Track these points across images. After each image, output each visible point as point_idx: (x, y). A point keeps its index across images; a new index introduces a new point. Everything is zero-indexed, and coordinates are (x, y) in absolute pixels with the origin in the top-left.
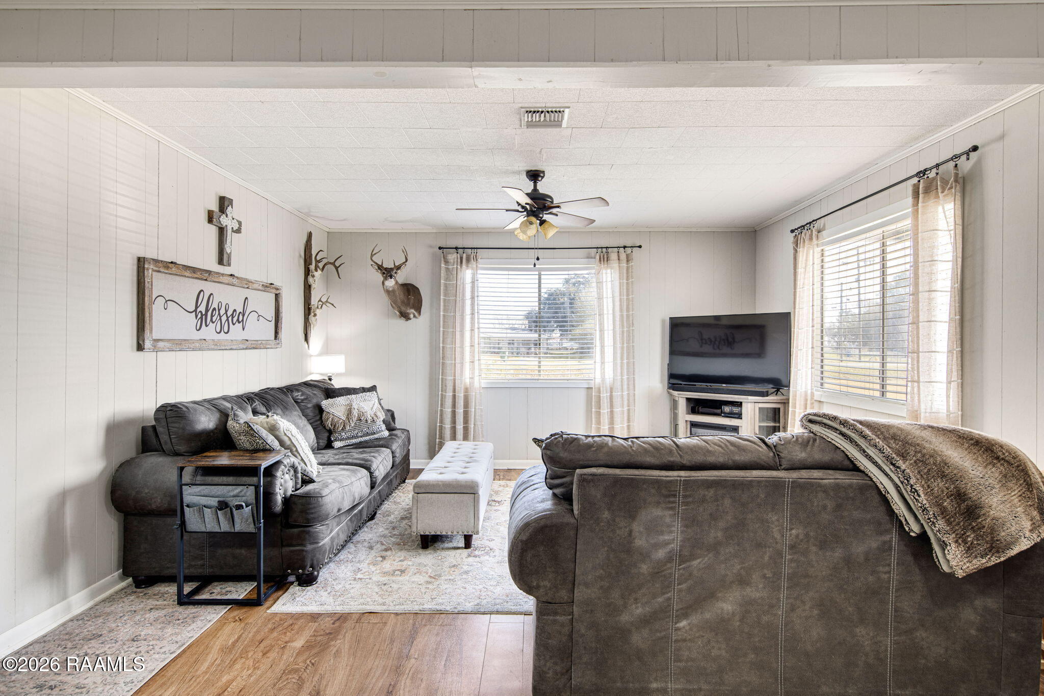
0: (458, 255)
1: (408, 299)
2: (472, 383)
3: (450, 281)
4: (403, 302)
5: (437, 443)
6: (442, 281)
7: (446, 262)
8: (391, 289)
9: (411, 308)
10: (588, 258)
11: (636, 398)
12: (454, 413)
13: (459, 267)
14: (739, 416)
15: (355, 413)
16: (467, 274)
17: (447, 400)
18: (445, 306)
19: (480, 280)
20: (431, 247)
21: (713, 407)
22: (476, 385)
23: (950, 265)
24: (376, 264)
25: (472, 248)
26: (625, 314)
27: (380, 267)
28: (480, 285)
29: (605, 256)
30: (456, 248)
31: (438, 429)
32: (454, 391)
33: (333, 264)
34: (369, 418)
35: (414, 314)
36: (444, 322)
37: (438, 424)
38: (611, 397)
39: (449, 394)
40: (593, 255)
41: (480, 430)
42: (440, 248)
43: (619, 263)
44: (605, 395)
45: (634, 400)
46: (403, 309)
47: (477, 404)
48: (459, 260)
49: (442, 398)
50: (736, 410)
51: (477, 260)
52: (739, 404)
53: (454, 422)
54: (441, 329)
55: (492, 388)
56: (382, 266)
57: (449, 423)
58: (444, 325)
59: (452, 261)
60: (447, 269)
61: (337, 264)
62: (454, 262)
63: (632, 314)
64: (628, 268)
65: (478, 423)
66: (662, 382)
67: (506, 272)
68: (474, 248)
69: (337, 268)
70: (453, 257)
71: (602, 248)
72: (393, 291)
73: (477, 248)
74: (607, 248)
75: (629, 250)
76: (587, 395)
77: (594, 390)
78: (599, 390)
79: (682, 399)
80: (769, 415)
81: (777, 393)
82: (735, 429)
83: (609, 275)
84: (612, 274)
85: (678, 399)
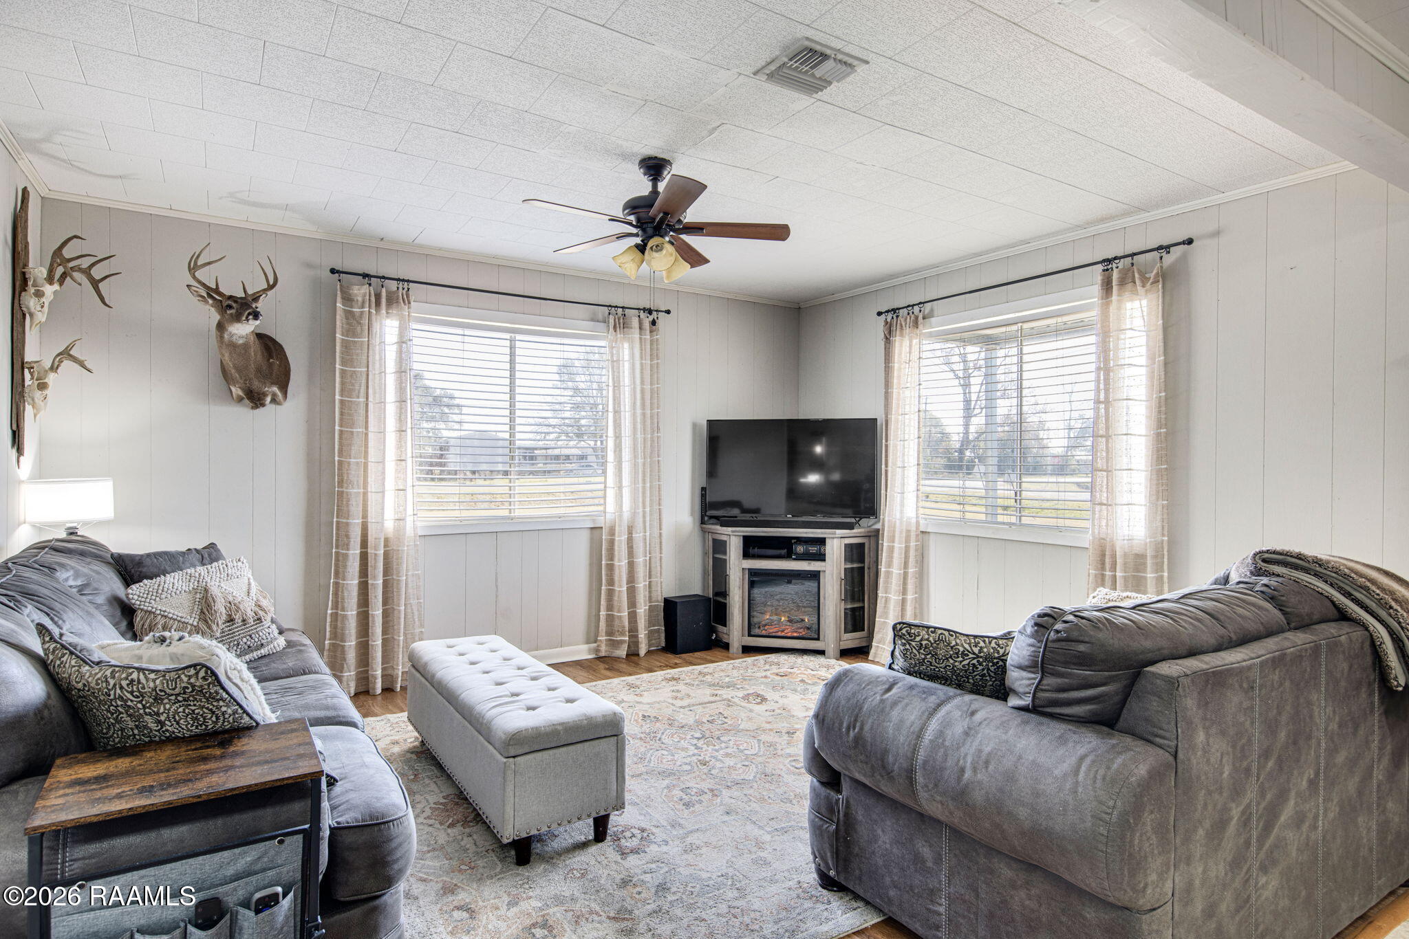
0: (371, 288)
1: (270, 365)
2: (400, 531)
3: (355, 335)
4: (259, 370)
5: (327, 647)
6: (338, 336)
7: (348, 299)
8: (241, 342)
9: (273, 383)
10: (592, 320)
11: (663, 541)
12: (364, 588)
13: (373, 311)
14: (821, 557)
15: (220, 607)
16: (388, 327)
17: (349, 564)
18: (343, 383)
19: (415, 341)
20: (309, 266)
21: (784, 547)
22: (409, 531)
23: (1143, 371)
24: (204, 285)
25: (398, 280)
26: (648, 412)
27: (213, 294)
28: (415, 349)
29: (621, 321)
30: (365, 276)
31: (329, 620)
32: (364, 544)
33: (87, 272)
34: (250, 614)
35: (274, 395)
36: (342, 414)
37: (329, 612)
38: (630, 540)
39: (355, 552)
40: (600, 317)
41: (416, 613)
42: (333, 271)
43: (640, 334)
44: (621, 539)
45: (661, 543)
46: (256, 385)
47: (411, 567)
48: (373, 299)
49: (337, 560)
50: (813, 549)
51: (409, 303)
52: (822, 541)
53: (364, 601)
54: (337, 428)
55: (435, 537)
56: (217, 291)
57: (355, 607)
58: (341, 420)
59: (360, 299)
60: (349, 315)
61: (97, 273)
62: (363, 302)
63: (658, 413)
64: (652, 342)
65: (414, 602)
66: (692, 514)
67: (460, 331)
68: (403, 280)
69: (95, 284)
70: (360, 291)
71: (616, 307)
72: (246, 346)
73: (408, 281)
74: (623, 308)
76: (592, 540)
77: (604, 532)
78: (612, 532)
79: (734, 538)
80: (856, 553)
81: (864, 522)
82: (815, 576)
83: (628, 350)
84: (632, 349)
85: (724, 538)
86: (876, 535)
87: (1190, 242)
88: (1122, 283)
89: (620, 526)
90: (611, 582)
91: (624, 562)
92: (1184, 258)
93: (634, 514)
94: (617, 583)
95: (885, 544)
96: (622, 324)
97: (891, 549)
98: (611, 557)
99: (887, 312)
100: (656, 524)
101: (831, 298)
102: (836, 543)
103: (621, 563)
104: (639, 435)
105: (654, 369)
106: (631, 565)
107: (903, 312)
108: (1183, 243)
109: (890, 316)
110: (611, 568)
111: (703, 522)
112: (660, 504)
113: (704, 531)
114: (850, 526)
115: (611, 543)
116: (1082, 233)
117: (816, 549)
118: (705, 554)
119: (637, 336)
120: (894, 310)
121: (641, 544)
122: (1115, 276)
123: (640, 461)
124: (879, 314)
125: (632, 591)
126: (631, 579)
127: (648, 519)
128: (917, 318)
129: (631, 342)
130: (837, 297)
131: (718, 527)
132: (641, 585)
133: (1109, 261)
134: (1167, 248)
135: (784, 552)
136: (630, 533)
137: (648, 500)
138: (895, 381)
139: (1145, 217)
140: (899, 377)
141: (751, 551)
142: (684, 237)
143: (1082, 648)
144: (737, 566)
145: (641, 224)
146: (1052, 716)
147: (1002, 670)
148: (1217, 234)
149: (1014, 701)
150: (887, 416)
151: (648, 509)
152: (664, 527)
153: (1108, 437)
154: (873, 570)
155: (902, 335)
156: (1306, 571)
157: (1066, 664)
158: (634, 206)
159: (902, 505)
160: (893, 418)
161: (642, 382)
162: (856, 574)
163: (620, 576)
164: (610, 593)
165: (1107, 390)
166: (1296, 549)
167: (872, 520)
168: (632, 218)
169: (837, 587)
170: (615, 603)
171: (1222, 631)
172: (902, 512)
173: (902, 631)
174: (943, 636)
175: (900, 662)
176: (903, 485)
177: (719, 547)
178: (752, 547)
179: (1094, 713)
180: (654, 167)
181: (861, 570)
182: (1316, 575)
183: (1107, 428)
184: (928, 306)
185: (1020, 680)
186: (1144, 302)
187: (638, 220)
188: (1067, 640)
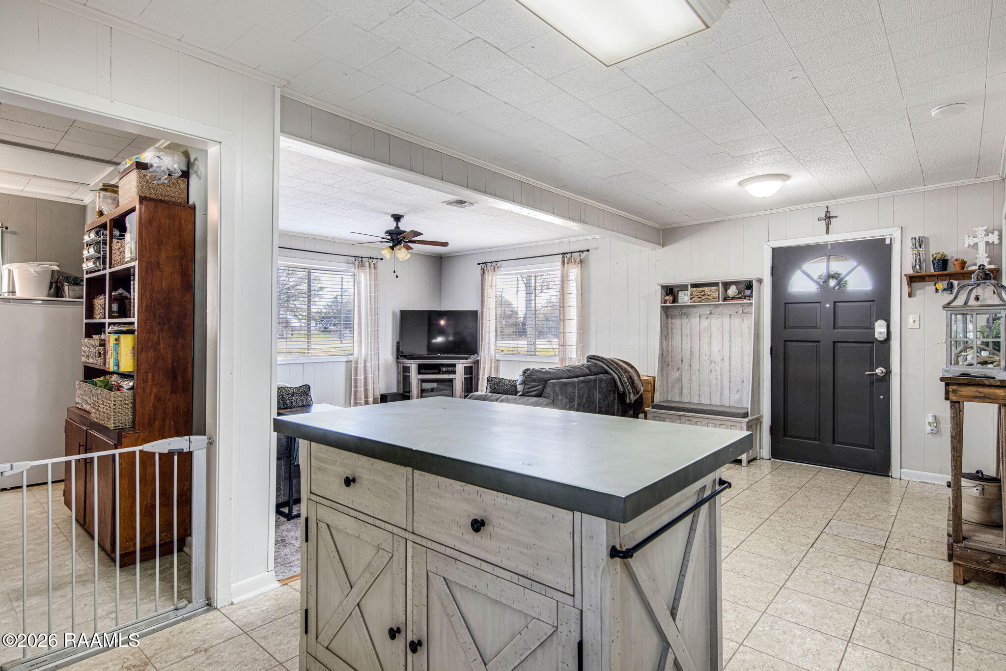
10: (347, 263)
11: (380, 367)
14: (454, 372)
21: (437, 369)
29: (361, 263)
38: (365, 366)
43: (369, 269)
44: (361, 366)
45: (379, 368)
50: (450, 369)
52: (454, 365)
64: (374, 274)
66: (392, 355)
71: (359, 257)
74: (362, 257)
75: (375, 261)
76: (347, 367)
77: (353, 363)
78: (357, 363)
79: (413, 365)
80: (469, 370)
81: (472, 357)
82: (451, 381)
83: (364, 277)
84: (366, 277)
85: (409, 365)
86: (477, 362)
87: (588, 251)
88: (568, 263)
89: (361, 360)
90: (356, 387)
91: (362, 377)
92: (587, 256)
93: (367, 355)
94: (359, 387)
95: (481, 366)
96: (362, 265)
97: (484, 368)
98: (356, 375)
99: (482, 263)
100: (376, 360)
101: (457, 254)
102: (461, 366)
103: (361, 377)
104: (369, 318)
105: (376, 285)
106: (366, 379)
107: (489, 265)
108: (586, 251)
109: (483, 265)
110: (356, 380)
111: (398, 358)
112: (378, 350)
113: (398, 363)
114: (466, 358)
115: (356, 368)
116: (555, 242)
117: (452, 369)
118: (398, 373)
119: (368, 271)
120: (485, 263)
121: (370, 369)
122: (566, 260)
123: (369, 329)
124: (479, 264)
125: (366, 390)
126: (366, 385)
127: (373, 357)
128: (495, 267)
129: (365, 273)
130: (459, 254)
131: (406, 360)
132: (370, 388)
133: (564, 254)
134: (582, 252)
135: (436, 371)
136: (365, 363)
137: (373, 347)
138: (486, 294)
139: (576, 239)
140: (487, 293)
141: (421, 371)
142: (408, 244)
143: (533, 377)
144: (415, 377)
145: (392, 240)
146: (527, 396)
147: (515, 387)
148: (597, 248)
149: (519, 394)
150: (482, 309)
151: (373, 352)
152: (380, 360)
153: (564, 320)
154: (476, 377)
155: (488, 275)
156: (599, 361)
157: (530, 381)
158: (389, 233)
159: (489, 348)
160: (485, 310)
161: (370, 292)
162: (468, 381)
163: (361, 383)
164: (356, 392)
165: (563, 303)
166: (597, 354)
167: (476, 356)
168: (389, 237)
169: (461, 385)
170: (358, 396)
171: (570, 374)
172: (489, 352)
173: (490, 379)
174: (501, 380)
175: (489, 390)
176: (489, 339)
177: (406, 369)
178: (422, 369)
179: (536, 394)
180: (397, 218)
181: (471, 378)
182: (602, 362)
183: (564, 317)
184: (499, 263)
185: (520, 388)
186: (576, 270)
187: (391, 238)
188: (530, 375)
